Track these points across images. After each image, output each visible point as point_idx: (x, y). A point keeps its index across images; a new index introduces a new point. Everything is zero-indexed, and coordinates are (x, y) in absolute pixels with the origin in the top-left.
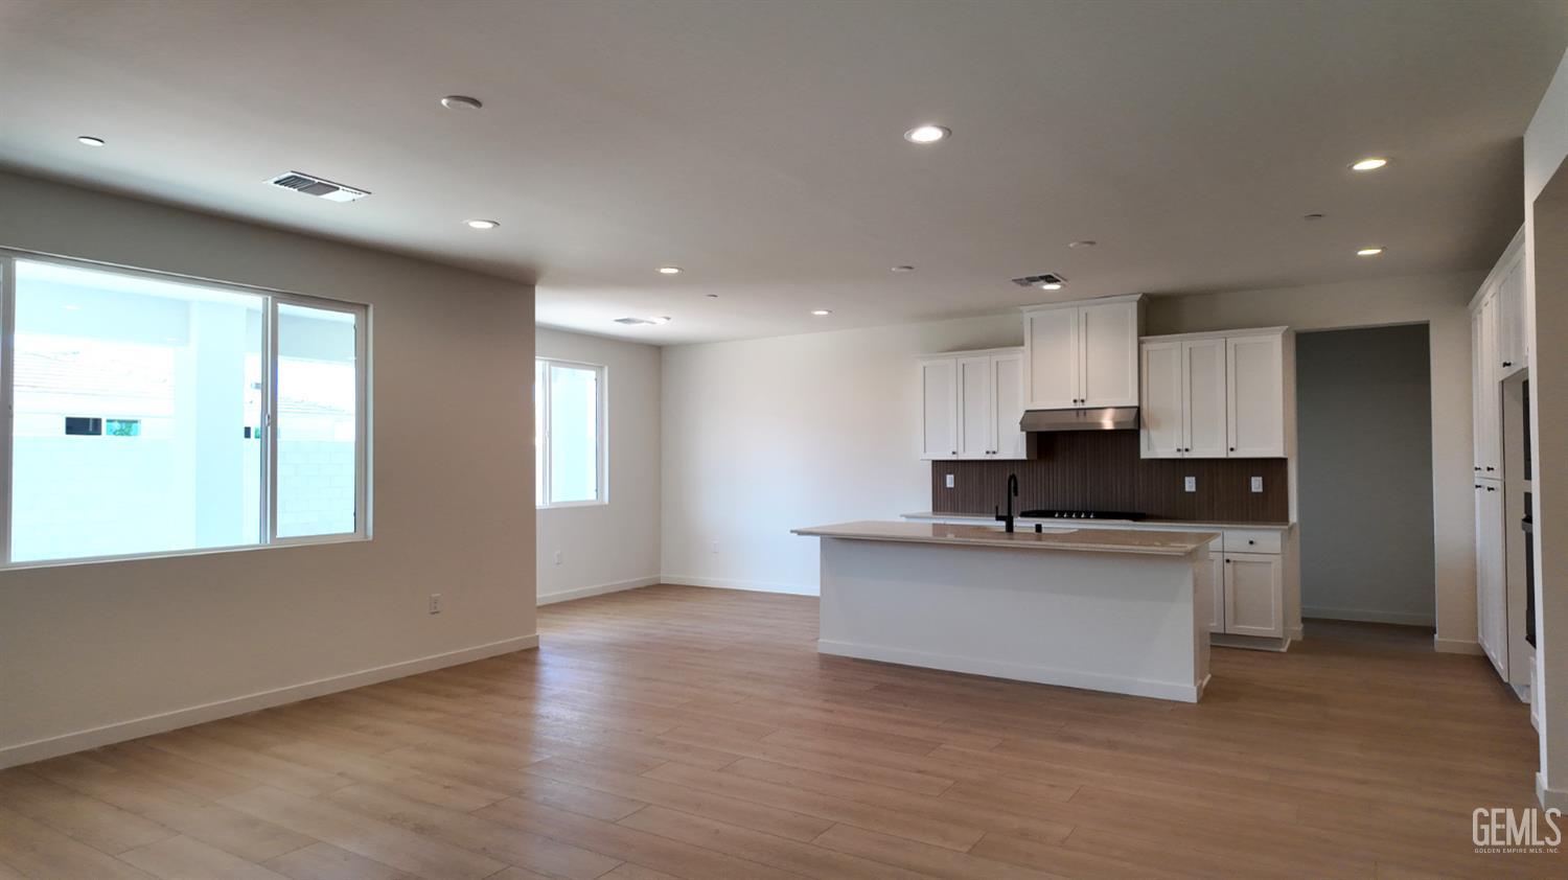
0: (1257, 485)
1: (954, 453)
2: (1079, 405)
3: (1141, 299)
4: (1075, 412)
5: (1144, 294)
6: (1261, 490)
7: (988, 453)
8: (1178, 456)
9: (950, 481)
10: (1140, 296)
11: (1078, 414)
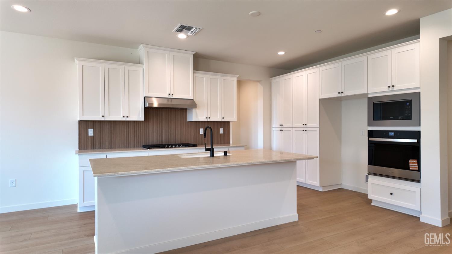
0: (222, 131)
1: (103, 116)
2: (171, 96)
3: (194, 54)
4: (167, 99)
5: (196, 52)
6: (223, 133)
7: (124, 117)
8: (206, 120)
9: (91, 132)
10: (194, 53)
11: (168, 100)
